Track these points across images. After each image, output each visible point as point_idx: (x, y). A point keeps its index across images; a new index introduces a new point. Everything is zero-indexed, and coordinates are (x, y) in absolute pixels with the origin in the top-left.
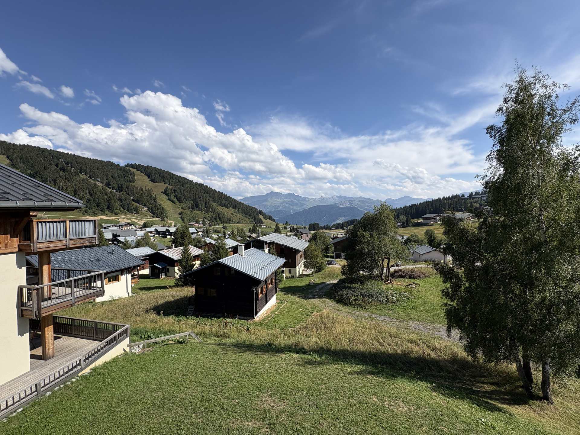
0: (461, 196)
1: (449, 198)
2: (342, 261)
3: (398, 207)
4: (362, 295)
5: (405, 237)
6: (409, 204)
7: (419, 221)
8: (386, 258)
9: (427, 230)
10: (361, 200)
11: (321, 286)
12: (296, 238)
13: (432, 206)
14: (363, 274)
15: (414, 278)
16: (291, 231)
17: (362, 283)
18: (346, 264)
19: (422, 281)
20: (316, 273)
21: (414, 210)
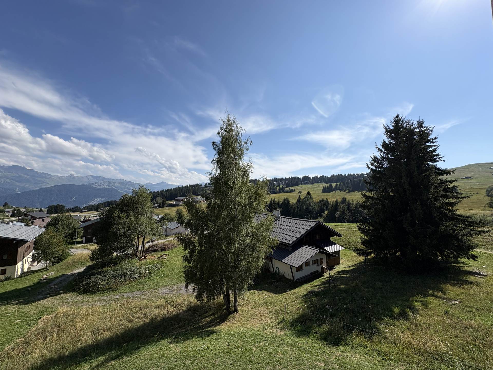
0: (200, 185)
1: (193, 186)
2: (92, 245)
3: (156, 191)
4: (114, 277)
5: (161, 216)
6: (165, 189)
7: (172, 203)
8: (142, 236)
9: (177, 210)
10: (121, 183)
11: (59, 280)
12: (22, 224)
13: (182, 191)
14: (117, 255)
15: (165, 250)
16: (13, 215)
17: (115, 264)
18: (97, 248)
19: (171, 251)
20: (53, 265)
21: (169, 193)
